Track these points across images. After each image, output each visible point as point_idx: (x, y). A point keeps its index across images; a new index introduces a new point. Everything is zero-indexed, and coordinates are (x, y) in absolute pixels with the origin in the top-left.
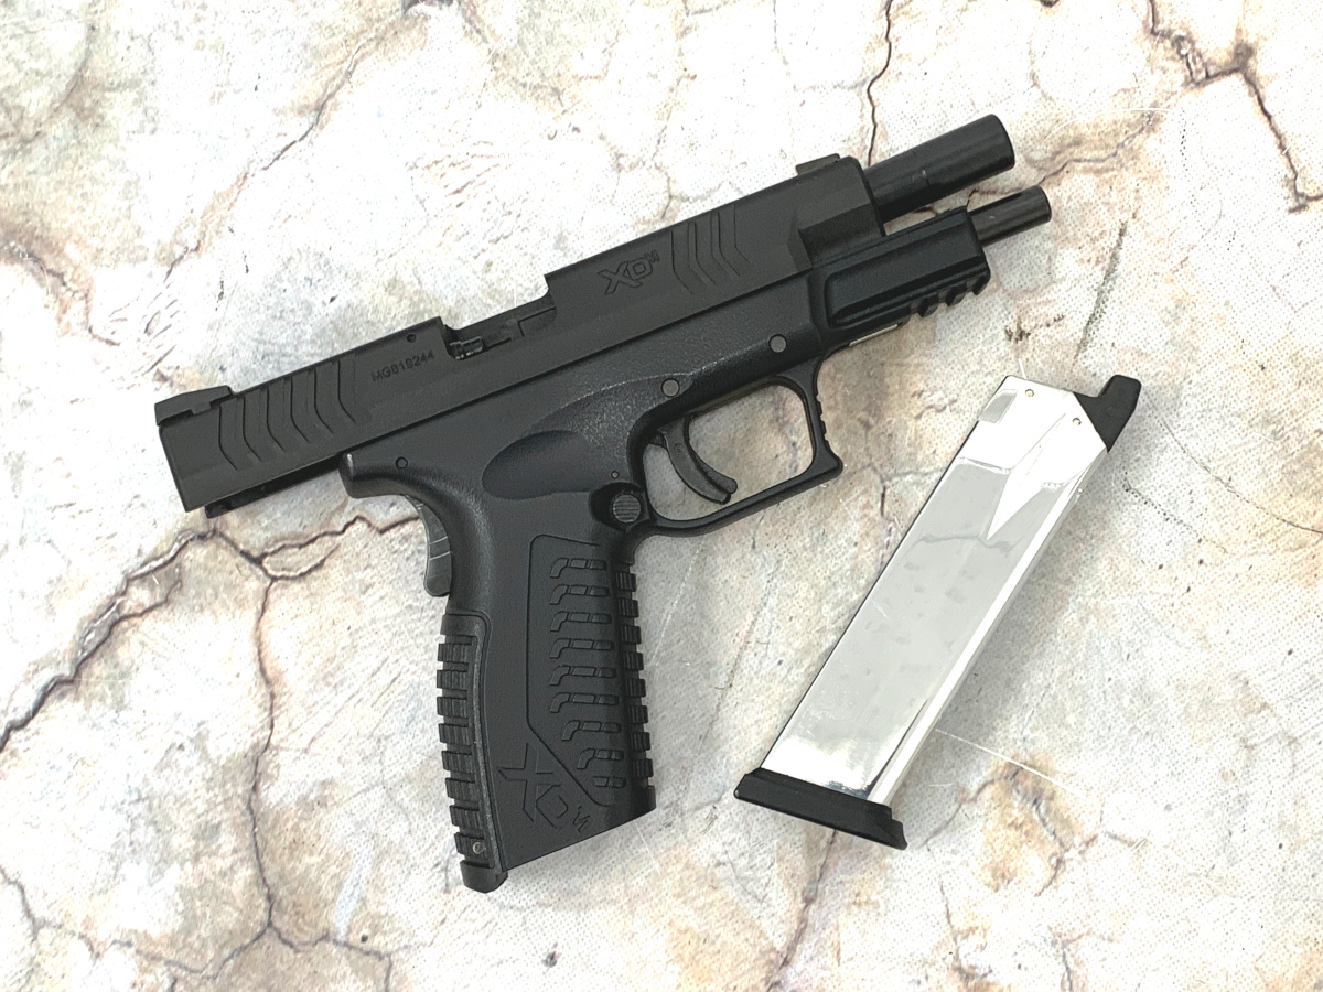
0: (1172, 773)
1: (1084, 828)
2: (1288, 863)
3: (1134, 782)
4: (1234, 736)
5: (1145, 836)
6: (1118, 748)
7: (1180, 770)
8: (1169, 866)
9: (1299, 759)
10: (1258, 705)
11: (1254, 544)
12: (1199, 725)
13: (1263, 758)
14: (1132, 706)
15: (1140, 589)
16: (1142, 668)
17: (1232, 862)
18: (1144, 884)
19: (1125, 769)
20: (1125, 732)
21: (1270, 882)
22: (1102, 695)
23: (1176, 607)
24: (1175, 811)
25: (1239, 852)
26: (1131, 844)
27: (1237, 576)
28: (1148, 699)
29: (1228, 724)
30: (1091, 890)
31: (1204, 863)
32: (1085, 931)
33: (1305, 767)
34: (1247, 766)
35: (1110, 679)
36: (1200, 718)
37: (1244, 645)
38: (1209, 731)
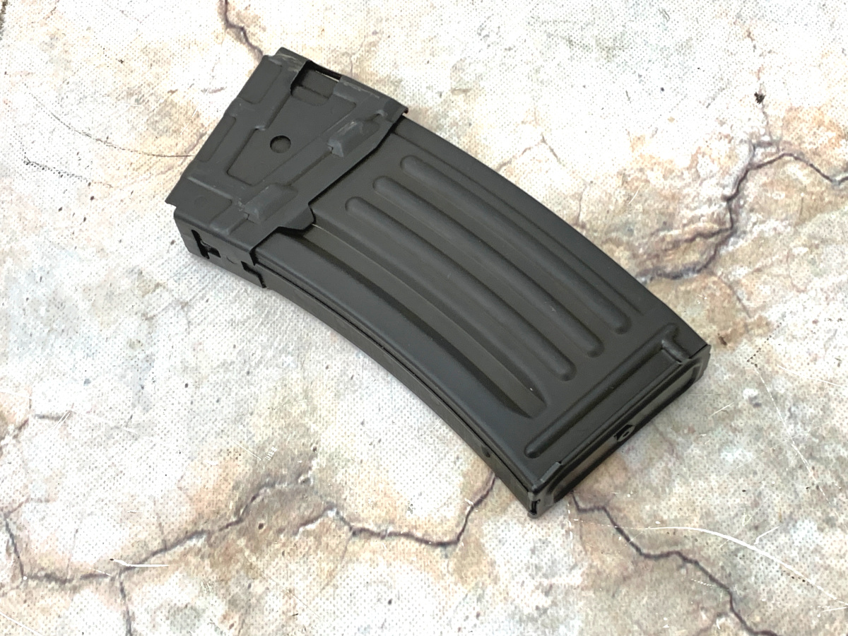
0: (87, 354)
1: (16, 416)
2: (195, 397)
3: (55, 370)
4: (136, 314)
5: (69, 408)
6: (39, 349)
7: (93, 351)
8: (92, 426)
9: (192, 316)
10: (152, 286)
11: (133, 176)
12: (106, 313)
13: (162, 323)
14: (48, 314)
15: (45, 229)
16: (54, 284)
17: (146, 410)
18: (73, 447)
19: (47, 362)
20: (44, 334)
21: (181, 415)
22: (22, 312)
23: (76, 234)
24: (93, 382)
25: (152, 399)
26: (58, 418)
27: (122, 201)
28: (61, 305)
29: (130, 306)
30: (27, 465)
31: (123, 416)
32: (23, 499)
33: (199, 321)
34: (149, 333)
35: (27, 299)
36: (106, 307)
37: (135, 247)
38: (115, 315)
